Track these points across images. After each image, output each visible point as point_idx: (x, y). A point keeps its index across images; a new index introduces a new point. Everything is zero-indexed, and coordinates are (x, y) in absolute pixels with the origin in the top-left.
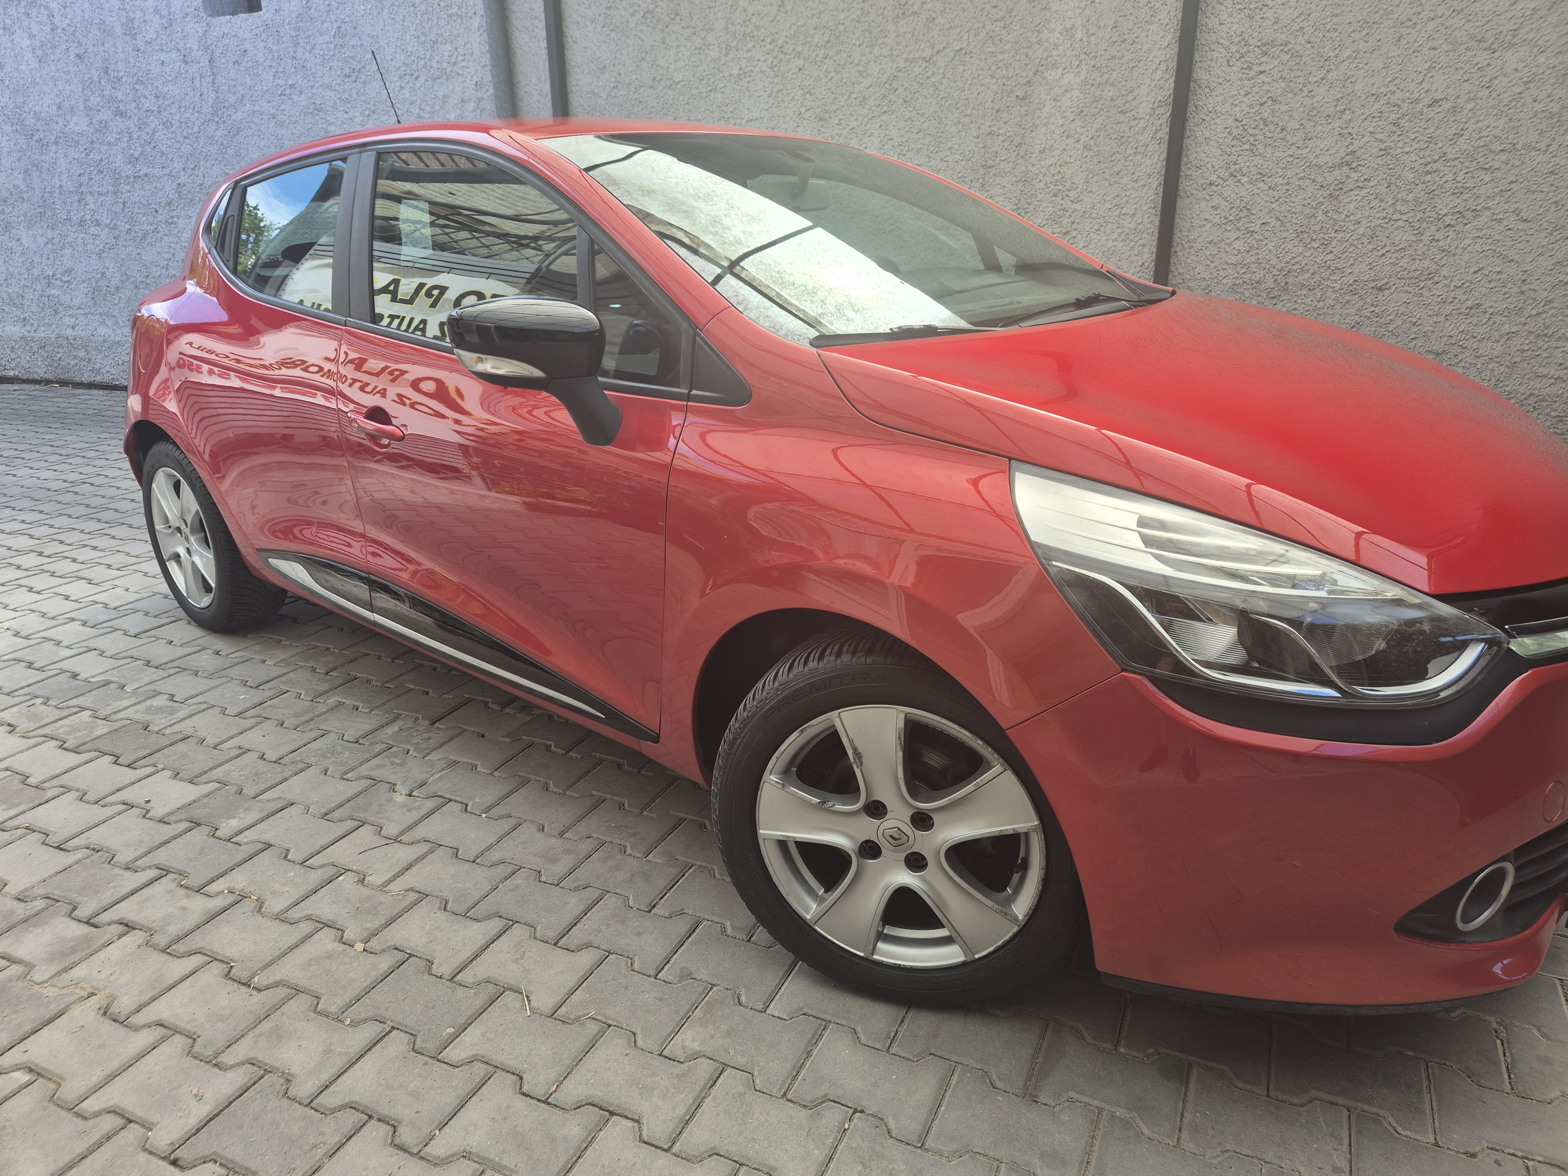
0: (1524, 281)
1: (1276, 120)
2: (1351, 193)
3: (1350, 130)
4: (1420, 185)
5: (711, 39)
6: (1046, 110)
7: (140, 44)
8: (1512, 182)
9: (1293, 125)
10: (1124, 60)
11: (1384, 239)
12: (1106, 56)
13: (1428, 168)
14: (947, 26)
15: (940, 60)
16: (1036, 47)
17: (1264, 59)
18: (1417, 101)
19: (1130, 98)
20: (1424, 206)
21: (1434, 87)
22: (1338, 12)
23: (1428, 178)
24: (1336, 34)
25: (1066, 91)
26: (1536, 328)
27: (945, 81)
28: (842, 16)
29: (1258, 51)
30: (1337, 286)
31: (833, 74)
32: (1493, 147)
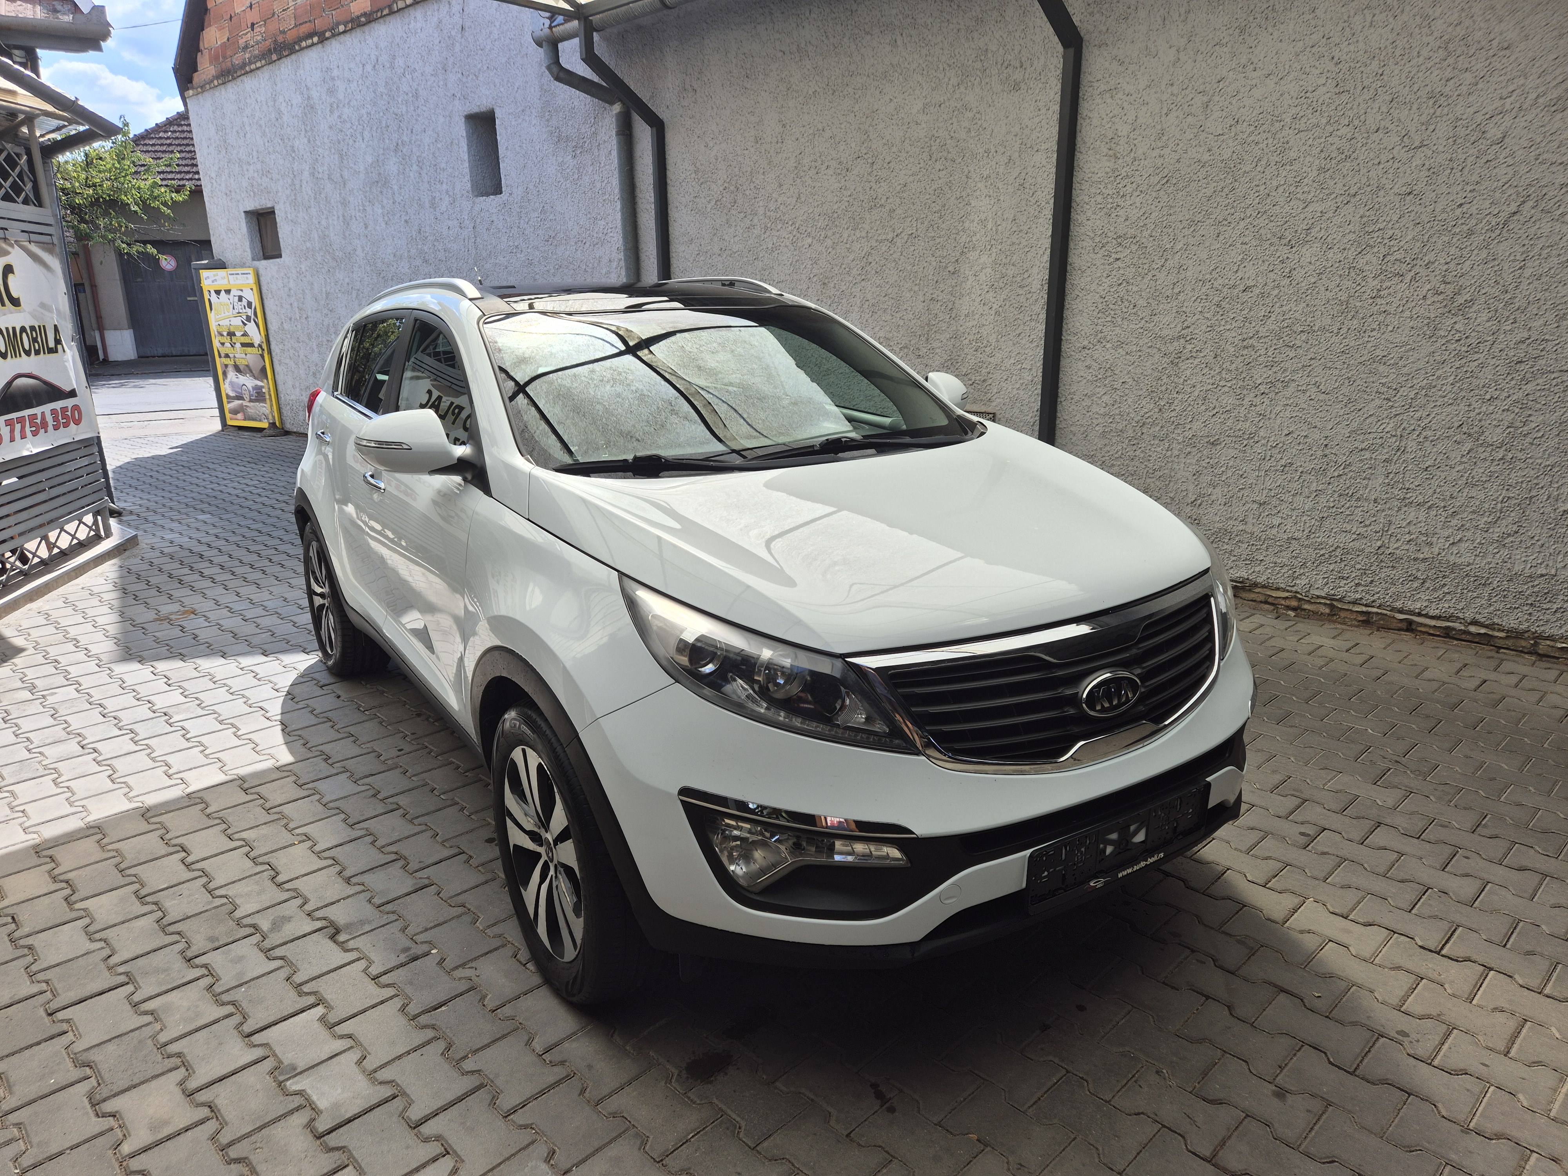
0: (1326, 445)
1: (1130, 298)
2: (1188, 361)
3: (1184, 309)
4: (1240, 358)
5: (756, 221)
6: (969, 282)
7: (438, 214)
8: (1311, 359)
9: (1142, 303)
10: (1021, 246)
11: (1214, 401)
12: (1008, 243)
13: (1245, 343)
14: (903, 216)
15: (898, 241)
16: (961, 233)
17: (1119, 249)
18: (1234, 286)
19: (1026, 275)
20: (1243, 375)
21: (1247, 276)
22: (1172, 212)
23: (1245, 352)
24: (1171, 230)
25: (982, 268)
26: (1339, 488)
27: (902, 257)
28: (836, 206)
29: (1114, 242)
30: (1180, 439)
31: (830, 250)
32: (1295, 328)
